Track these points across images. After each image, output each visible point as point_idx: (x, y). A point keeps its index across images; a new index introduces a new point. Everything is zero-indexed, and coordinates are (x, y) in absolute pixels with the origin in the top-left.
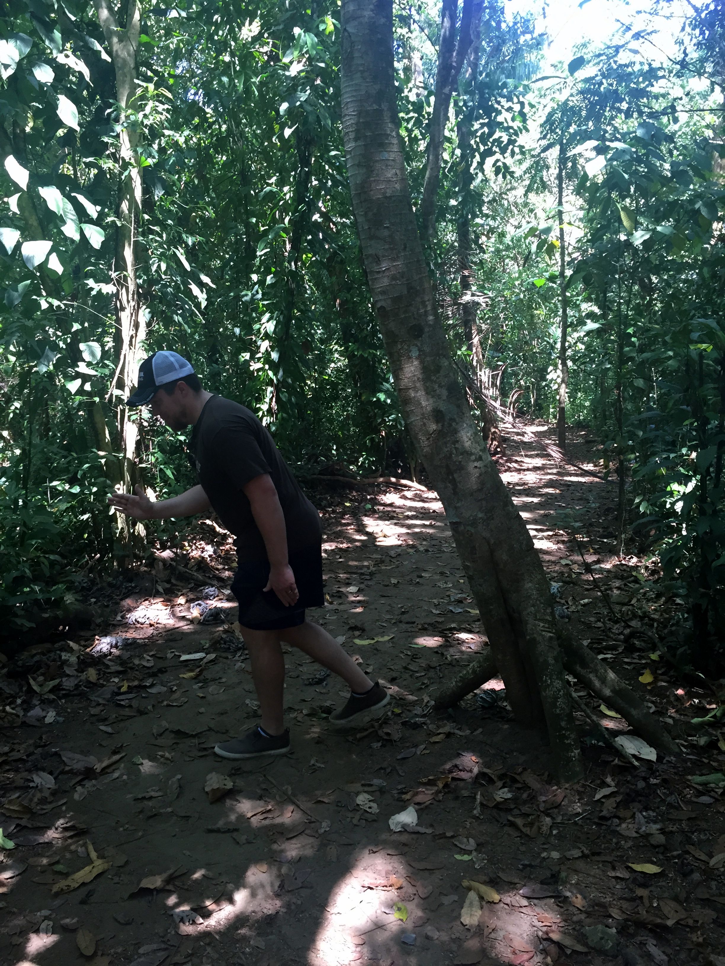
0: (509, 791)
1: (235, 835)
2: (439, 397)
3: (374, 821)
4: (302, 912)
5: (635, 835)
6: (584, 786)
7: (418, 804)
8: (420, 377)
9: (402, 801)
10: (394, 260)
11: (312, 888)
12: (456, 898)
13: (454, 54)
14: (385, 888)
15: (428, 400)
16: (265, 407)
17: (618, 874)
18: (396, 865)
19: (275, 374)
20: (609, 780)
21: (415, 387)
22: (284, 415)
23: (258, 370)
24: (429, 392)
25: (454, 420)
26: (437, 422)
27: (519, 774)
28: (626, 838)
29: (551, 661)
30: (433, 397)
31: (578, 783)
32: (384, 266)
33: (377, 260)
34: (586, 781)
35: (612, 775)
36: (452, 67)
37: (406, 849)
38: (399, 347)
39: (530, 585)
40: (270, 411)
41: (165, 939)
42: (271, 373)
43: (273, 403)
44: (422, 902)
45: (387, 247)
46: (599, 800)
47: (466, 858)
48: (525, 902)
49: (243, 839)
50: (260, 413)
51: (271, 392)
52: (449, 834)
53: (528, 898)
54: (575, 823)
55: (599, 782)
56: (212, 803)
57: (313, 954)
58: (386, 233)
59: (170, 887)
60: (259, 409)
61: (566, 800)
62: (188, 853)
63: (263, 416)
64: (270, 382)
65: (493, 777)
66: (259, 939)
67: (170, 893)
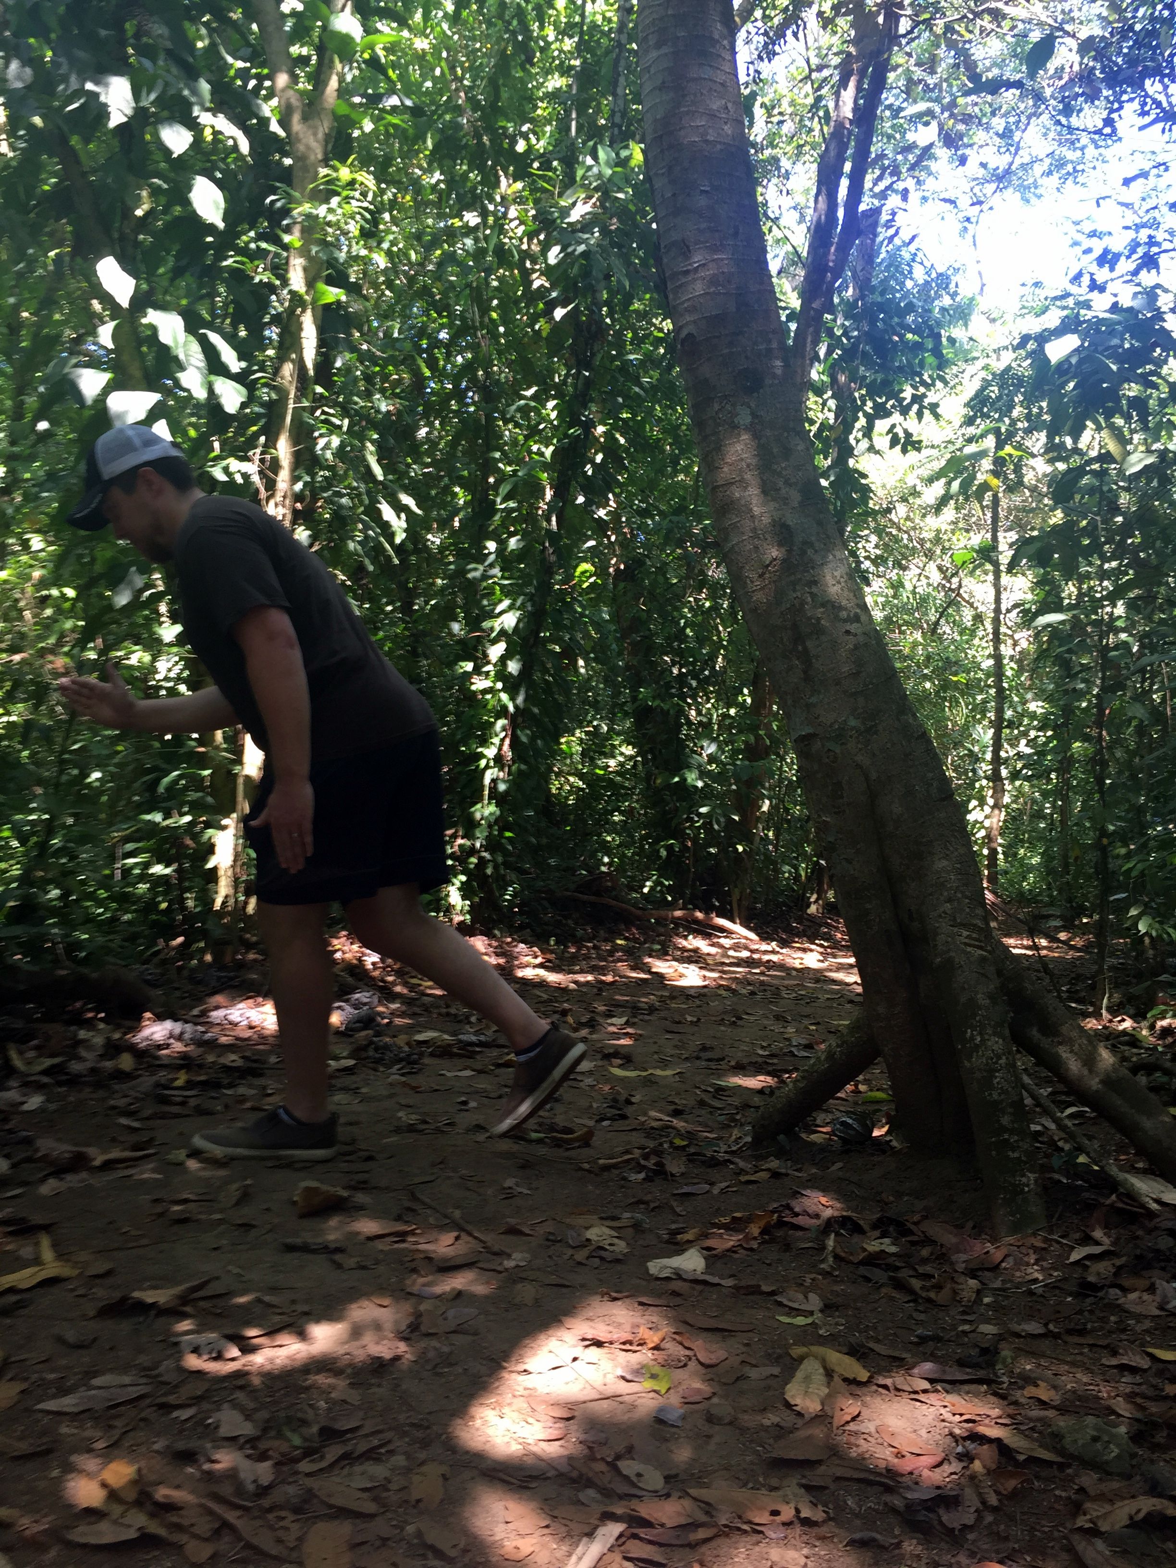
0: (893, 1244)
1: (338, 1257)
2: (785, 501)
3: (618, 1261)
4: (451, 1365)
5: (1157, 1312)
6: (1046, 1240)
7: (708, 1249)
8: (754, 461)
9: (677, 1244)
10: (714, 249)
11: (476, 1334)
12: (776, 1371)
13: (833, 249)
14: (628, 1347)
15: (764, 504)
16: (490, 752)
17: (1125, 1361)
18: (654, 1319)
19: (513, 699)
20: (1098, 1234)
21: (742, 480)
22: (523, 767)
23: (485, 691)
24: (767, 490)
25: (811, 545)
26: (780, 544)
27: (916, 1224)
28: (1139, 1318)
29: (982, 999)
30: (774, 500)
31: (1034, 1234)
32: (697, 258)
33: (685, 250)
34: (1051, 1232)
35: (1107, 1226)
36: (826, 269)
37: (678, 1301)
38: (716, 407)
39: (945, 863)
40: (499, 759)
41: (153, 1373)
42: (504, 697)
43: (506, 747)
44: (703, 1370)
45: (703, 226)
46: (1077, 1263)
47: (800, 1321)
48: (926, 1385)
49: (352, 1262)
50: (483, 763)
51: (504, 729)
52: (765, 1288)
53: (931, 1381)
54: (1031, 1293)
55: (1077, 1236)
56: (303, 1216)
57: (459, 1421)
58: (702, 202)
59: (188, 1309)
60: (481, 756)
61: (1011, 1260)
62: (236, 1271)
63: (487, 767)
64: (502, 712)
65: (861, 1222)
66: (353, 1391)
67: (184, 1316)
